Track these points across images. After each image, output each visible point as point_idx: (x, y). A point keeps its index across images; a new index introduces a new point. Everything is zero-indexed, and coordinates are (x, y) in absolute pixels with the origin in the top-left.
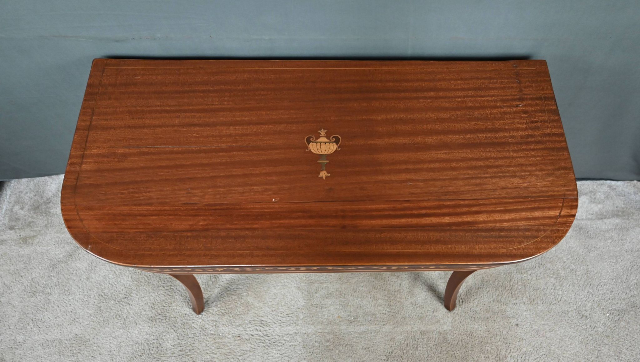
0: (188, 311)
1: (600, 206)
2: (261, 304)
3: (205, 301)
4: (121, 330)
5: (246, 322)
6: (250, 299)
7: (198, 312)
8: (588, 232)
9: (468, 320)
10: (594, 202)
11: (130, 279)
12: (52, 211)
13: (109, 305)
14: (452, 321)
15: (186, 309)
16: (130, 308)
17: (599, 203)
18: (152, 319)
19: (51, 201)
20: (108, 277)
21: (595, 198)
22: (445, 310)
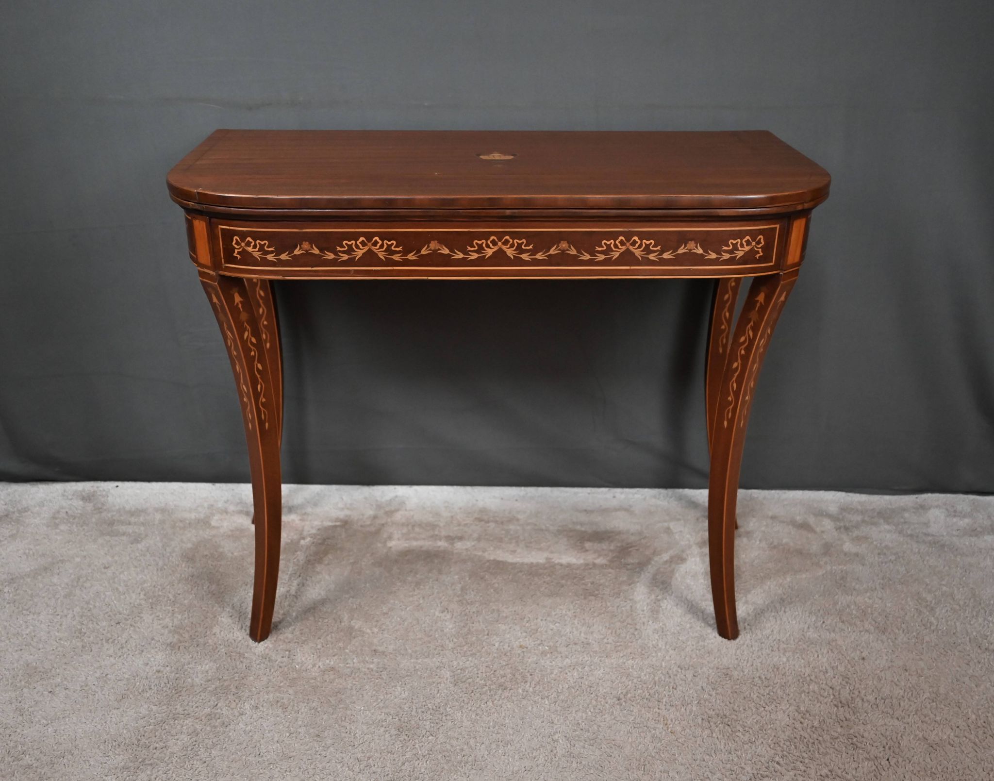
0: (241, 635)
1: (967, 521)
2: (376, 630)
3: (272, 626)
4: (112, 659)
5: (347, 651)
6: (357, 624)
7: (258, 638)
8: (957, 550)
9: (767, 651)
10: (955, 516)
11: (142, 596)
12: (27, 520)
13: (98, 627)
14: (736, 652)
15: (238, 633)
16: (135, 631)
17: (965, 517)
18: (171, 646)
19: (29, 509)
20: (104, 594)
21: (955, 511)
22: (720, 639)
